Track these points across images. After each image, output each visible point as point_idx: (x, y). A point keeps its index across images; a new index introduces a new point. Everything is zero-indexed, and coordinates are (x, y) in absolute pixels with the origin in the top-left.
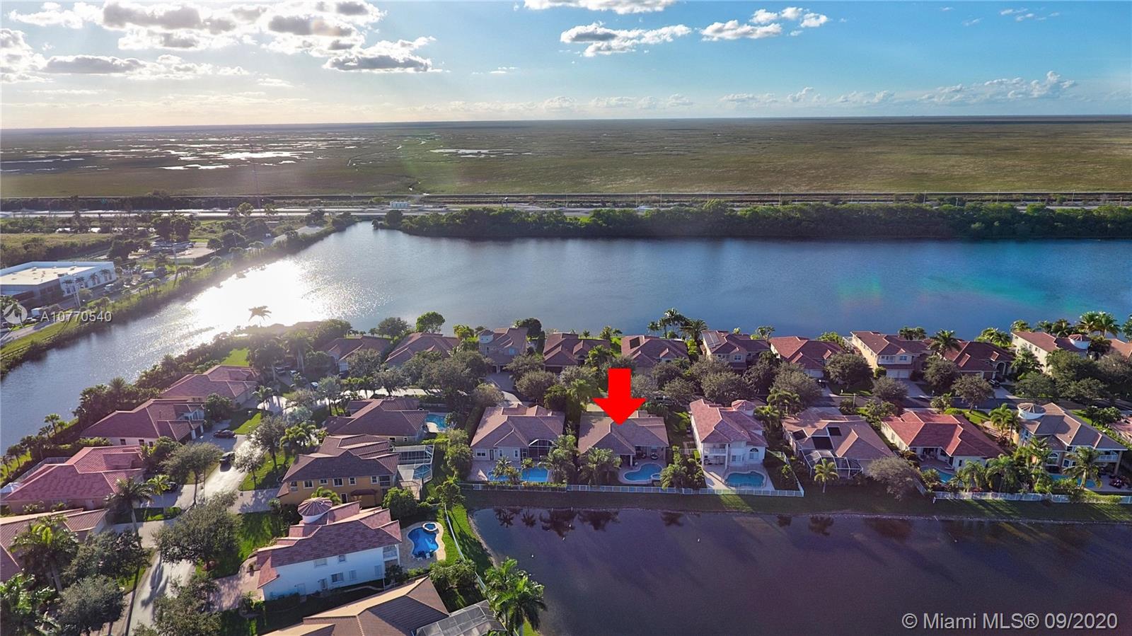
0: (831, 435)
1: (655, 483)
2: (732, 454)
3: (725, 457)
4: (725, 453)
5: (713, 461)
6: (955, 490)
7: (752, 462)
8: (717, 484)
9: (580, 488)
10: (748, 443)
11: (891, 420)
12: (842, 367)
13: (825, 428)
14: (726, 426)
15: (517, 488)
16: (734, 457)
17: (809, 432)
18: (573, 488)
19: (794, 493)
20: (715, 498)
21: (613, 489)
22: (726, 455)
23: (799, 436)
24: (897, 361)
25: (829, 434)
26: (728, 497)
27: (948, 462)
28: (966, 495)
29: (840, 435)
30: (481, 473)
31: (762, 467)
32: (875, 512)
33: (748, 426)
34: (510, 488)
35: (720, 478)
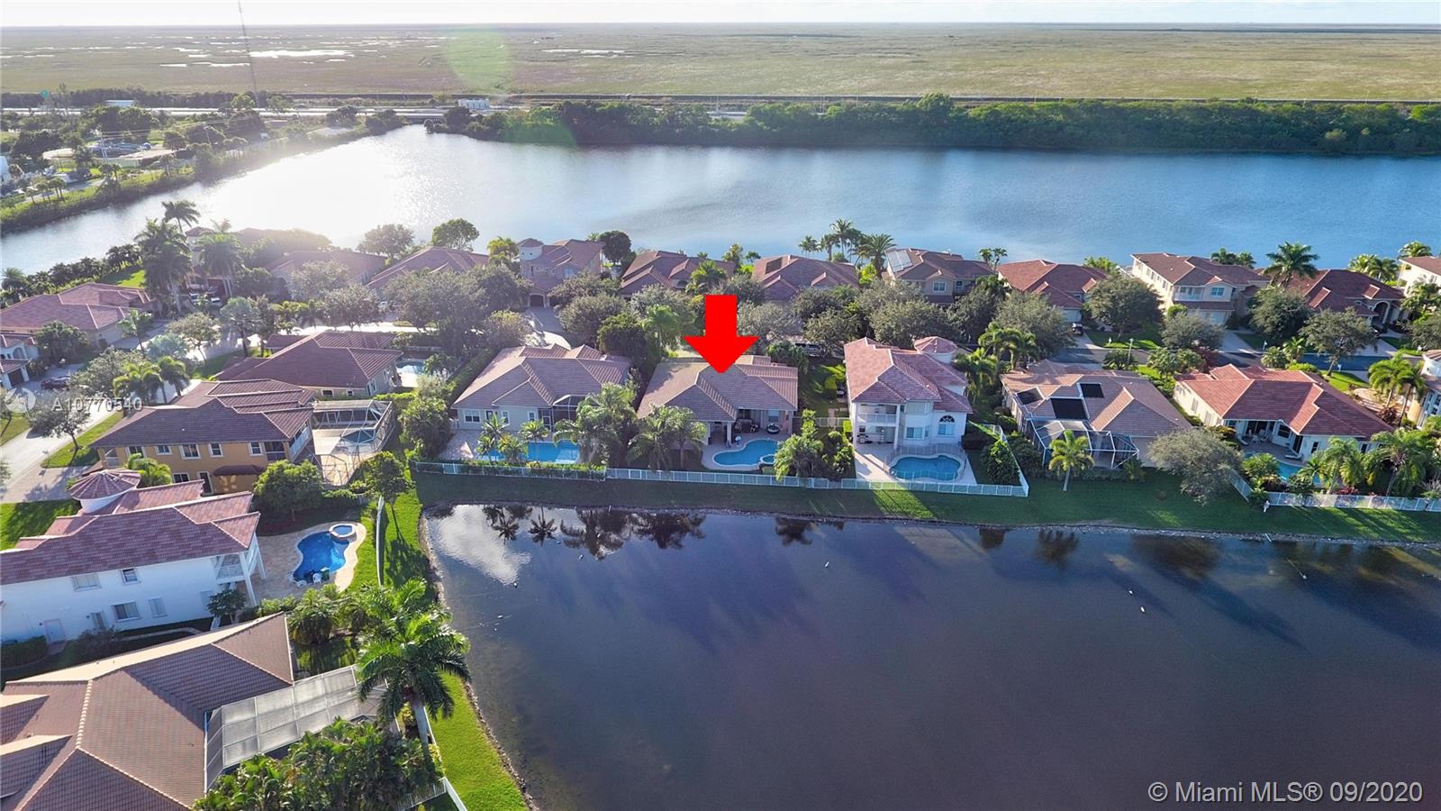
0: (1084, 396)
1: (763, 469)
2: (908, 425)
3: (894, 428)
4: (895, 421)
5: (874, 438)
6: (1306, 490)
7: (942, 440)
8: (875, 473)
9: (630, 474)
10: (937, 406)
11: (1193, 378)
12: (1114, 297)
13: (1075, 384)
14: (899, 376)
15: (517, 472)
16: (911, 430)
17: (1046, 392)
18: (618, 474)
19: (1010, 490)
20: (867, 498)
21: (689, 477)
22: (896, 425)
23: (1027, 398)
24: (1206, 296)
25: (1081, 395)
26: (893, 494)
27: (1291, 448)
28: (1326, 501)
29: (1102, 396)
30: (466, 447)
31: (960, 447)
32: (1158, 525)
33: (938, 378)
34: (506, 472)
35: (881, 464)
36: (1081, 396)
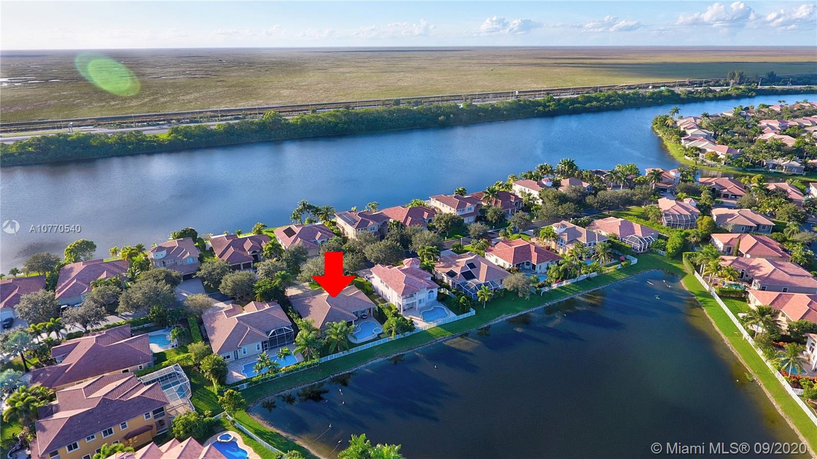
0: (471, 269)
1: (381, 336)
5: (406, 308)
6: (550, 285)
7: (431, 300)
8: (421, 324)
9: (329, 358)
10: (428, 288)
11: (492, 250)
12: (445, 221)
13: (465, 265)
14: (410, 280)
15: (277, 376)
16: (420, 300)
17: (458, 271)
19: (469, 314)
20: (424, 333)
22: (417, 300)
23: (451, 274)
24: (467, 212)
26: (433, 329)
27: (531, 269)
28: (555, 286)
29: (476, 267)
30: (235, 374)
31: (438, 302)
32: (518, 312)
33: (422, 276)
34: (272, 378)
35: (419, 319)
36: (470, 269)
